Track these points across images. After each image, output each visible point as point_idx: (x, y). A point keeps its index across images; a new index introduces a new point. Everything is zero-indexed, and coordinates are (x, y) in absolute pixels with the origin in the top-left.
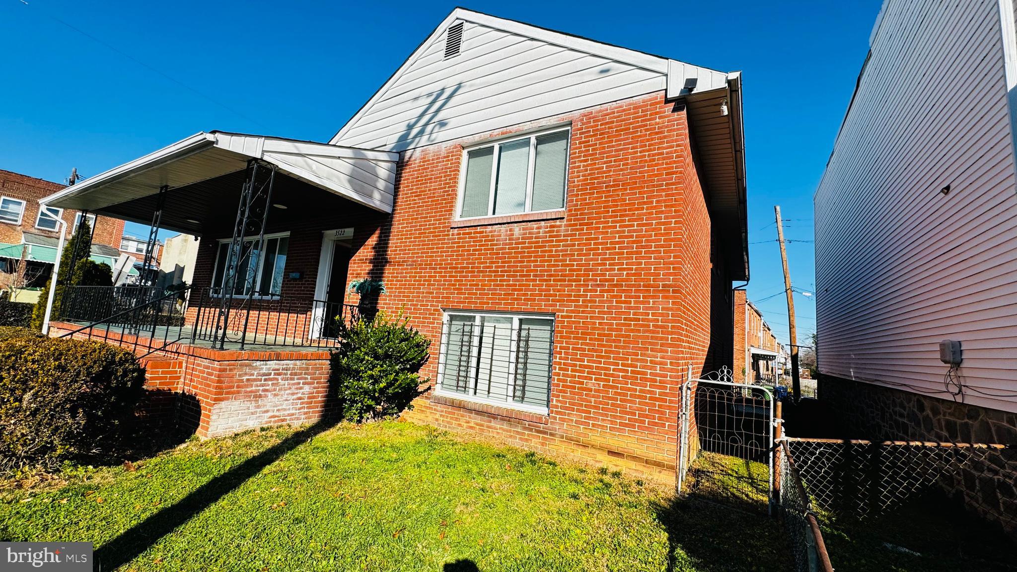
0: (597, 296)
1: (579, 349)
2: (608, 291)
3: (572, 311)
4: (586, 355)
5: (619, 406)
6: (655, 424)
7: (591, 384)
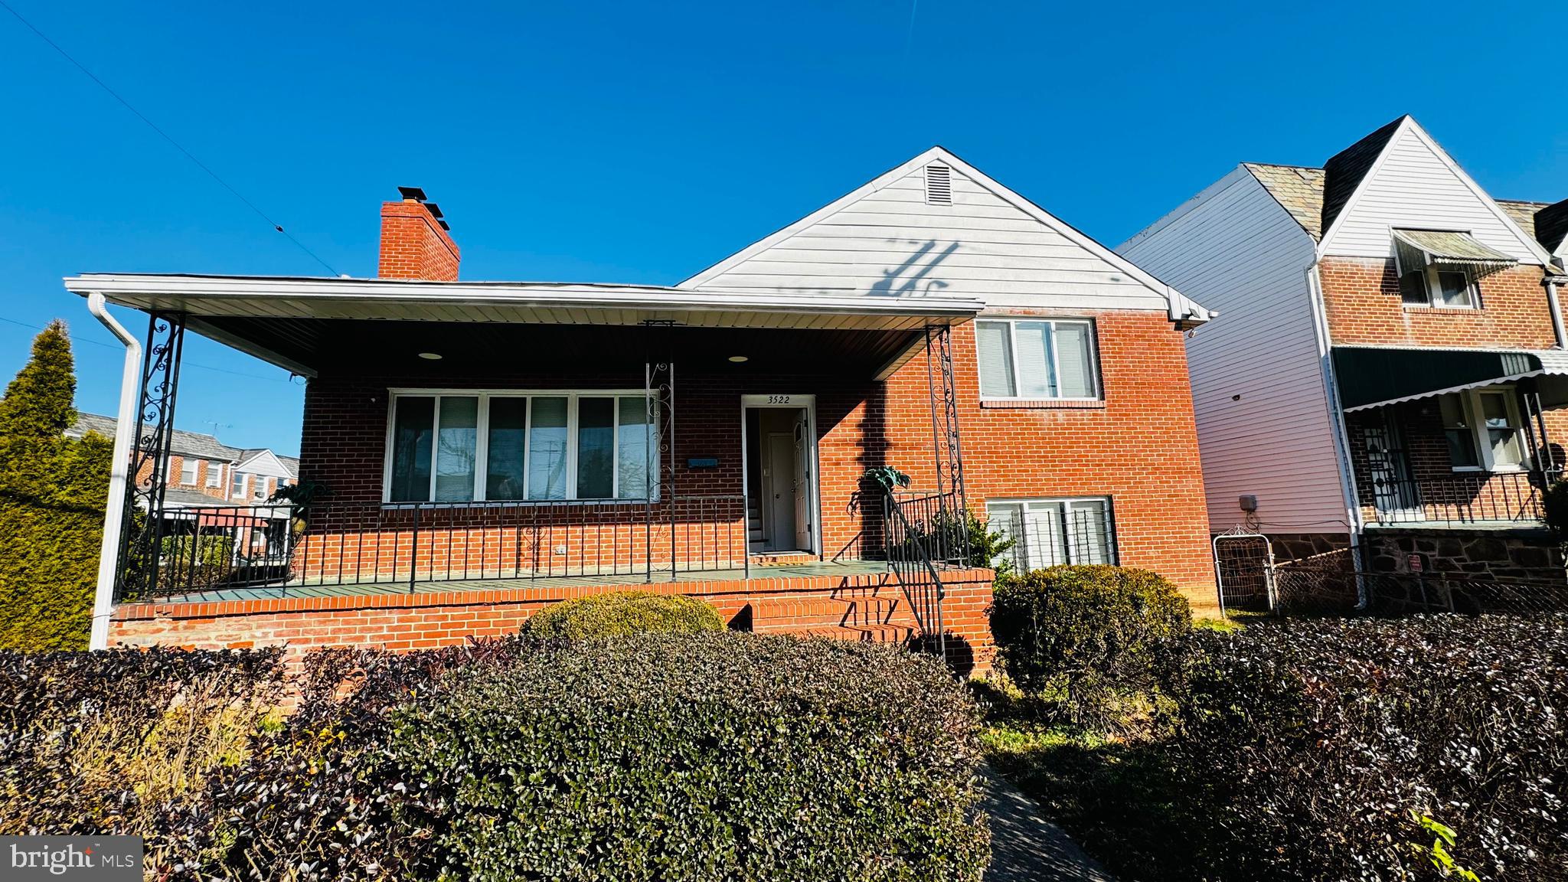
0: (1144, 478)
1: (1137, 525)
2: (1152, 473)
3: (1126, 492)
4: (1144, 529)
5: (1175, 566)
6: (1202, 574)
7: (1152, 553)
